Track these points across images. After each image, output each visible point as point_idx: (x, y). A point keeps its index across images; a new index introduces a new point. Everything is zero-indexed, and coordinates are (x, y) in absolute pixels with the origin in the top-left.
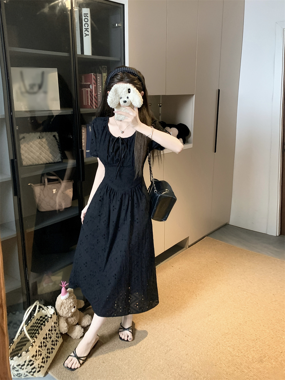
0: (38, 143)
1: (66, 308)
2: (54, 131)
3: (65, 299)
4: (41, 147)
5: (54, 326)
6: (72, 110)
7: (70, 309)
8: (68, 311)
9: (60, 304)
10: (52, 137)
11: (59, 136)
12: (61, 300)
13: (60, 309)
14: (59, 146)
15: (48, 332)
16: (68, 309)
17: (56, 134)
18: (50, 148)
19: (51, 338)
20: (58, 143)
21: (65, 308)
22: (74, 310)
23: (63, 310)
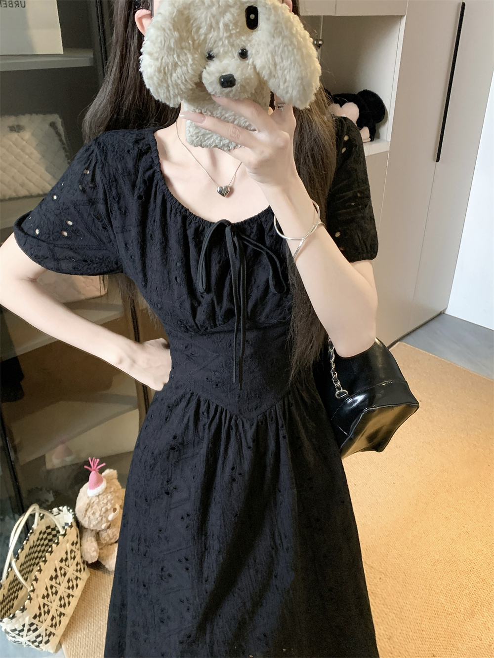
0: (11, 143)
1: (97, 515)
2: (51, 113)
3: (96, 496)
4: (22, 153)
5: (72, 551)
6: (92, 56)
7: (104, 515)
8: (99, 519)
9: (85, 507)
10: (47, 127)
11: (65, 124)
12: (88, 497)
13: (85, 516)
14: (66, 151)
15: (58, 564)
16: (100, 516)
17: (57, 119)
18: (43, 156)
19: (65, 574)
20: (63, 143)
21: (94, 513)
22: (114, 516)
23: (89, 518)
